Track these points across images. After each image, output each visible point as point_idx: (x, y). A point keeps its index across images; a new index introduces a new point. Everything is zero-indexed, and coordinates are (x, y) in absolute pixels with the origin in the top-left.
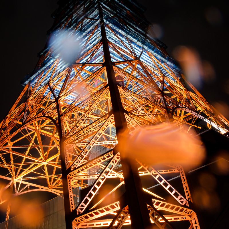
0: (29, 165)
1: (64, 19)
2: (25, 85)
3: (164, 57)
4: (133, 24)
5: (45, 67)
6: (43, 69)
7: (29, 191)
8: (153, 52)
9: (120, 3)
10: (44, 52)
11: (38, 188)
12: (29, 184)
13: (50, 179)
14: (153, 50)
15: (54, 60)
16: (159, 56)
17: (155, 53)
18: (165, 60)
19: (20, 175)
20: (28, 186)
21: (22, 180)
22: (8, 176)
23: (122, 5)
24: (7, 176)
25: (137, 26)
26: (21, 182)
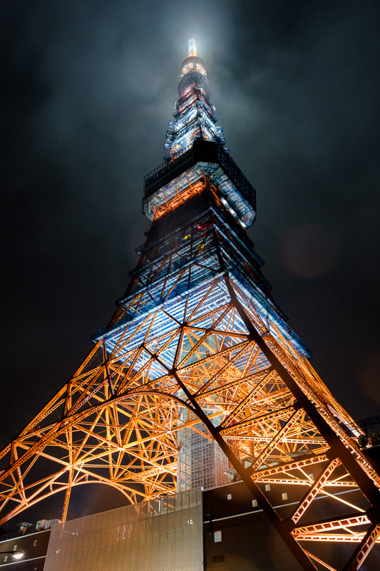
0: (91, 449)
1: (157, 260)
2: (98, 341)
3: (289, 333)
4: (255, 282)
5: (131, 322)
6: (128, 323)
7: (87, 482)
8: (277, 324)
9: (238, 251)
10: (126, 300)
11: (98, 479)
12: (88, 473)
13: (114, 469)
14: (278, 322)
15: (147, 314)
16: (283, 331)
17: (280, 326)
18: (290, 337)
19: (79, 460)
20: (87, 475)
21: (83, 468)
22: (65, 460)
23: (240, 253)
24: (63, 460)
25: (258, 286)
26: (80, 470)
